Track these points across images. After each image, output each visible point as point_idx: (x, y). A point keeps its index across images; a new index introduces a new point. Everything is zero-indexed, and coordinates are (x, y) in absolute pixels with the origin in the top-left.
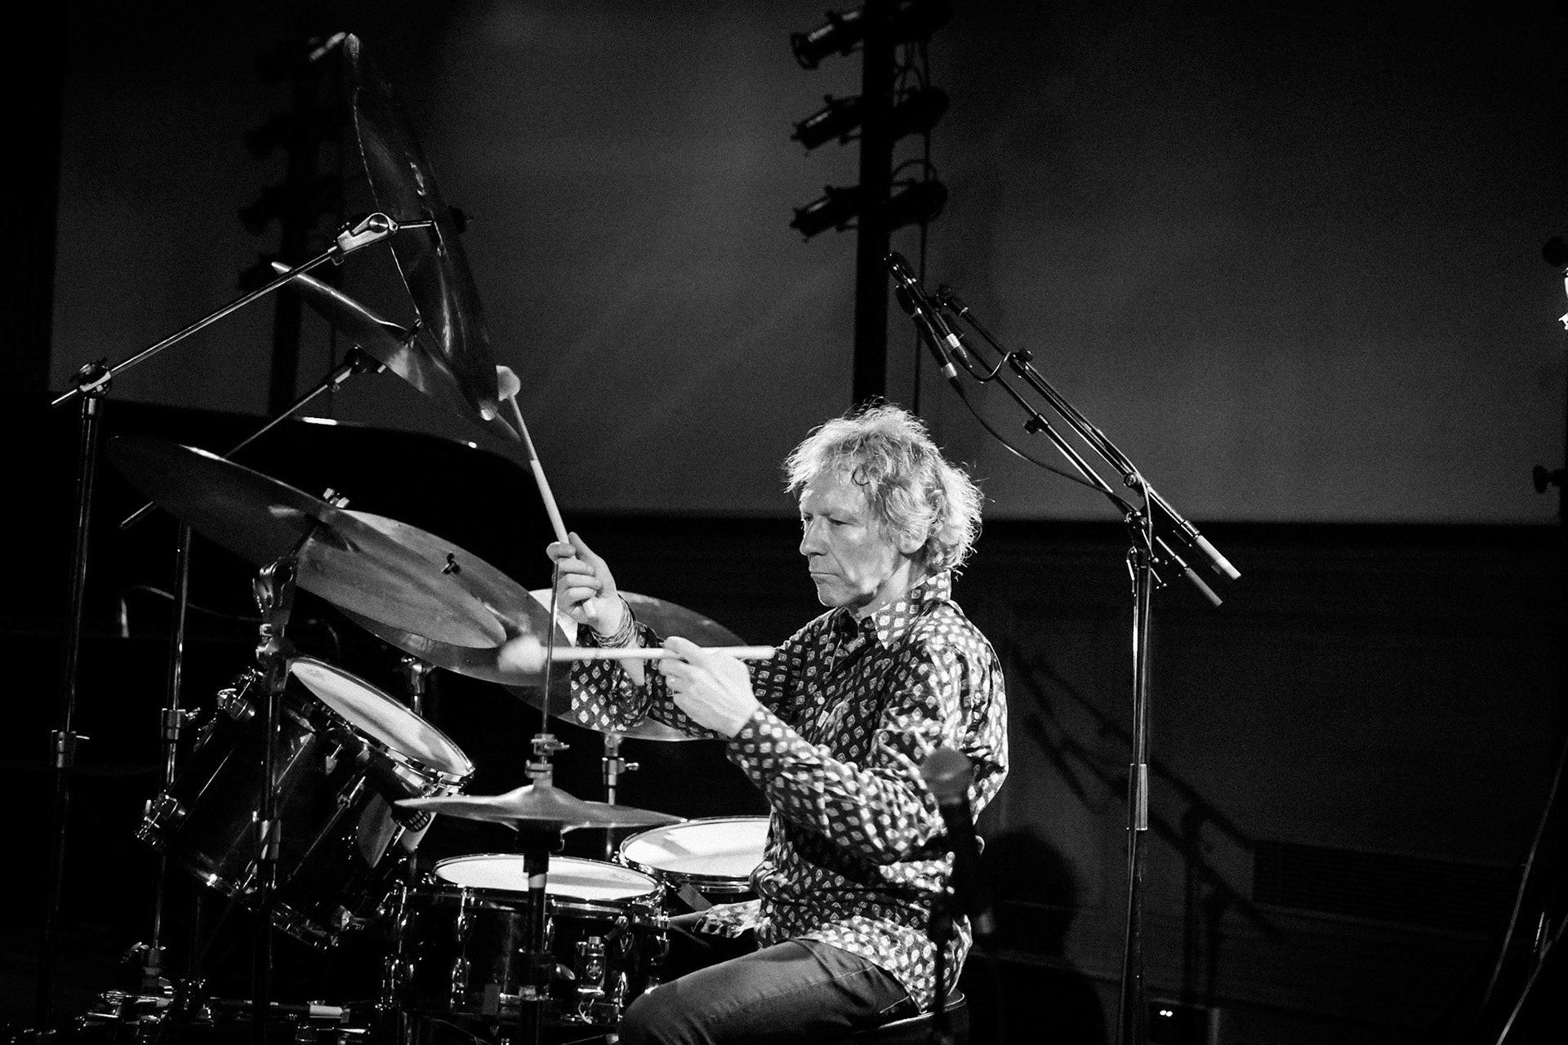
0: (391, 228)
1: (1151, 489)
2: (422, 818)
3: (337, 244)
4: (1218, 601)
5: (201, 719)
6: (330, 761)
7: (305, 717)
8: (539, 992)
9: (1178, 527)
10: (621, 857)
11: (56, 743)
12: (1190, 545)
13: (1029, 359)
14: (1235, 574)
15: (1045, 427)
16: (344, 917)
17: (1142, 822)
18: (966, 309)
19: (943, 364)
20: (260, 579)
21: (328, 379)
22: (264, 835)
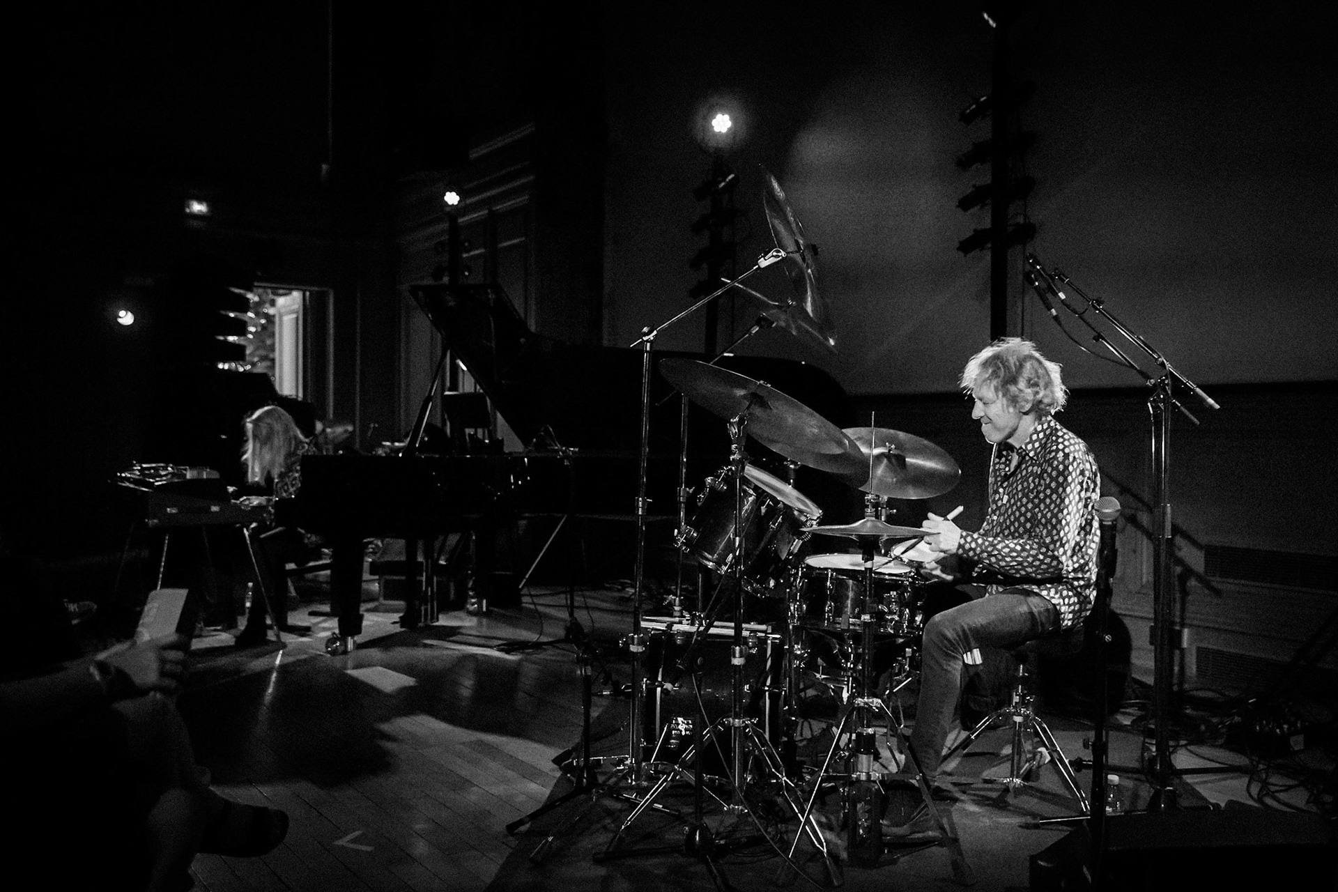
0: (783, 256)
1: (1169, 365)
2: (808, 535)
3: (757, 264)
4: (1198, 423)
5: (697, 492)
6: (763, 509)
7: (750, 489)
8: (871, 617)
9: (1185, 384)
10: (892, 555)
11: (638, 503)
12: (1192, 393)
14: (1217, 407)
15: (1103, 339)
16: (771, 582)
17: (1169, 534)
18: (1069, 279)
19: (1050, 309)
20: (732, 424)
21: (749, 331)
22: (737, 544)
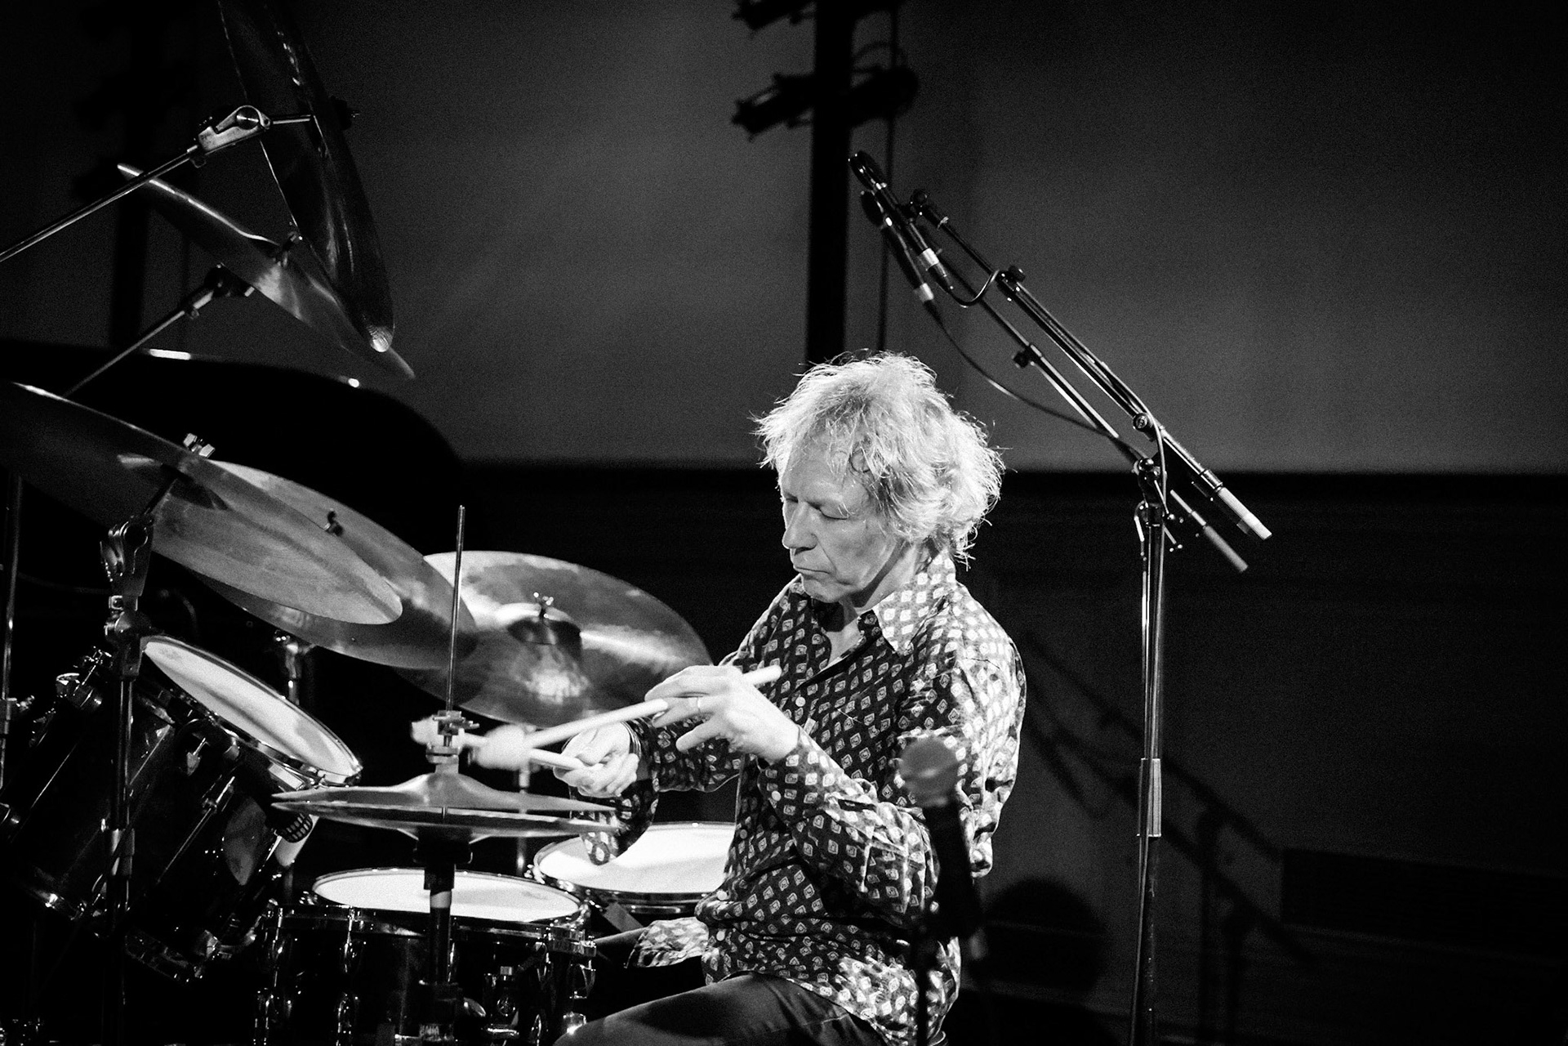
0: (262, 123)
1: (1165, 433)
2: (301, 825)
3: (197, 143)
4: (1242, 565)
5: (35, 710)
6: (193, 759)
7: (163, 707)
8: (442, 1034)
9: (1198, 478)
10: (536, 872)
12: (1212, 499)
13: (1021, 279)
14: (1265, 533)
15: (1037, 360)
16: (209, 944)
17: (1155, 826)
18: (946, 219)
19: (917, 285)
20: (109, 542)
21: (186, 304)
22: (115, 847)
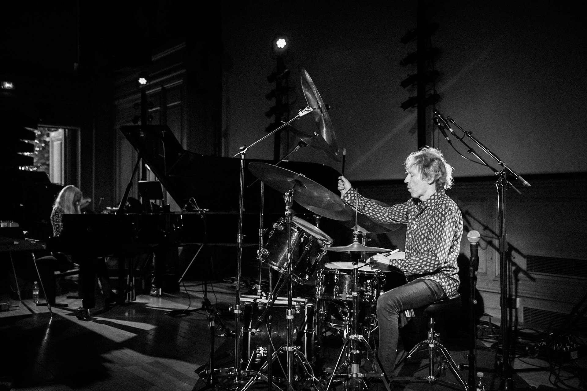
0: (311, 110)
1: (506, 165)
2: (325, 253)
3: (298, 115)
4: (521, 193)
6: (302, 239)
8: (357, 294)
12: (517, 178)
16: (307, 276)
17: (506, 249)
18: (455, 122)
19: (446, 137)
20: (285, 196)
21: (295, 148)
22: (289, 257)
